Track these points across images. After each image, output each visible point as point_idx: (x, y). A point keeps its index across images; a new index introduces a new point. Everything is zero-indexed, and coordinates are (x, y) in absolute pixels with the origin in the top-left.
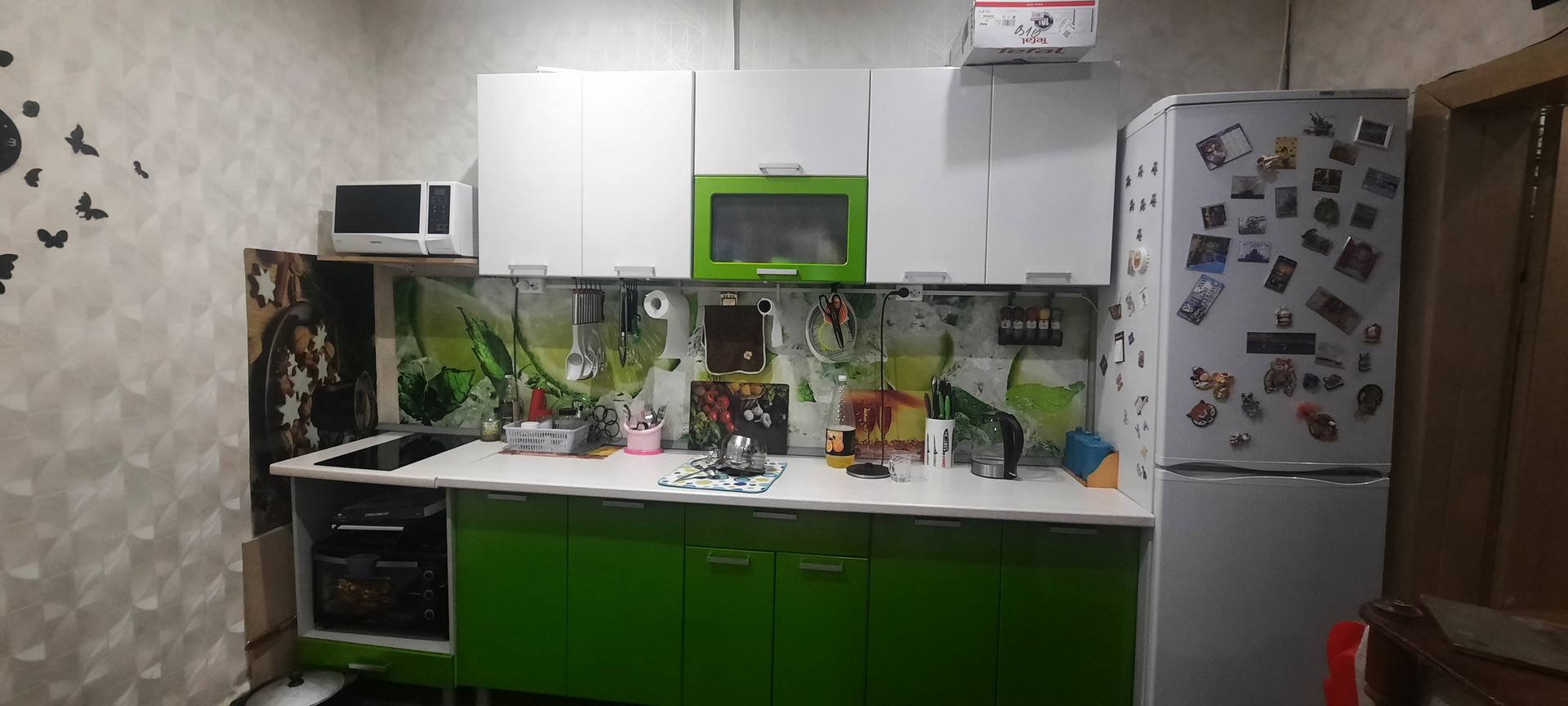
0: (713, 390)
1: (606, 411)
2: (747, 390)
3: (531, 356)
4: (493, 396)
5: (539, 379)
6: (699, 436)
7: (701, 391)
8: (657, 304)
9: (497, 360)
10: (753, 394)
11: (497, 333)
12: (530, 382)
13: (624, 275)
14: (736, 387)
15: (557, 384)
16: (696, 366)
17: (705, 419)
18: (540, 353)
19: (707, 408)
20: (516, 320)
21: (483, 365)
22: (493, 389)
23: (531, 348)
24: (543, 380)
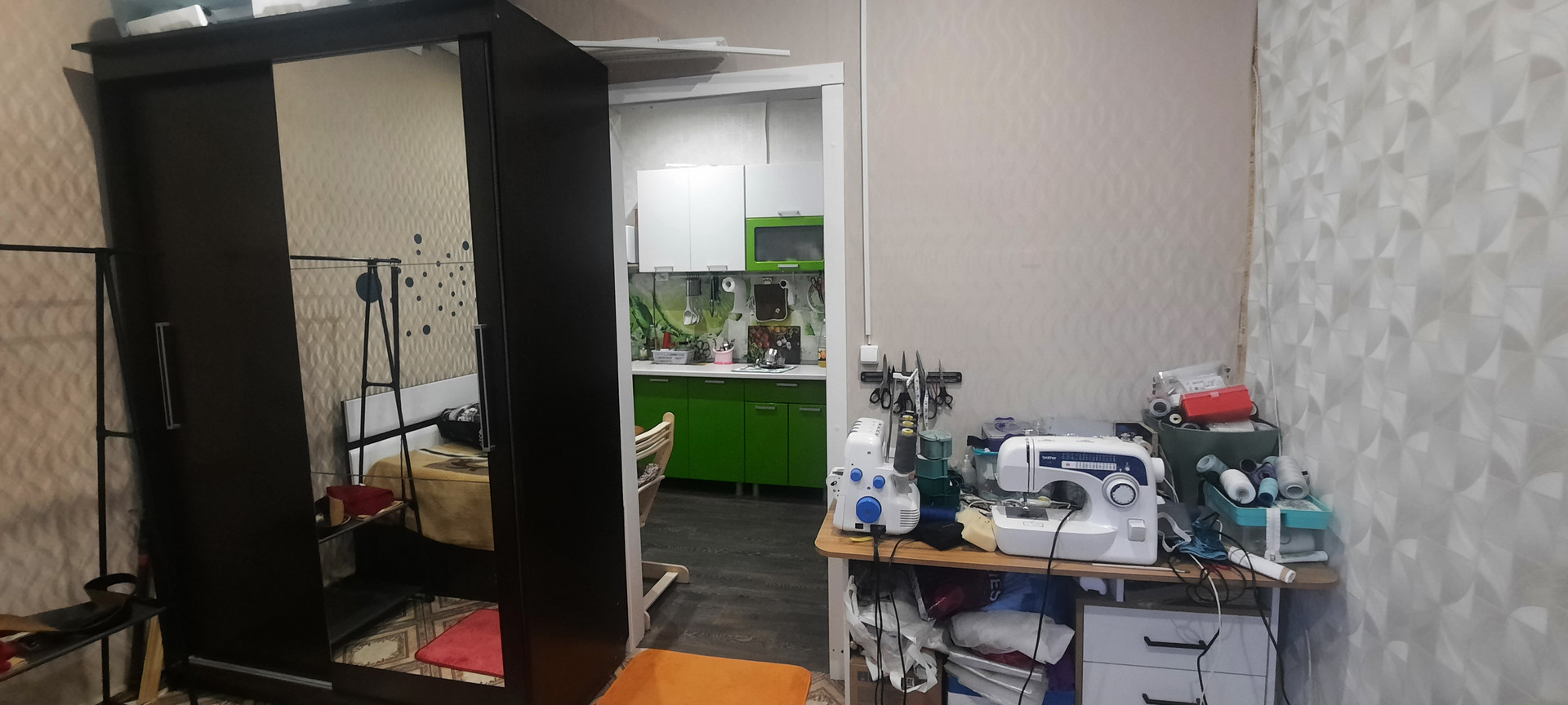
0: (760, 331)
1: (703, 343)
2: (778, 330)
3: (663, 315)
4: (643, 337)
5: (667, 328)
6: (753, 356)
7: (754, 331)
8: (729, 284)
9: (645, 318)
10: (781, 331)
11: (644, 303)
12: (662, 329)
13: (712, 270)
14: (772, 328)
15: (677, 330)
16: (751, 318)
17: (756, 346)
18: (667, 313)
19: (756, 340)
20: (654, 296)
21: (637, 320)
22: (643, 334)
23: (662, 311)
24: (669, 328)
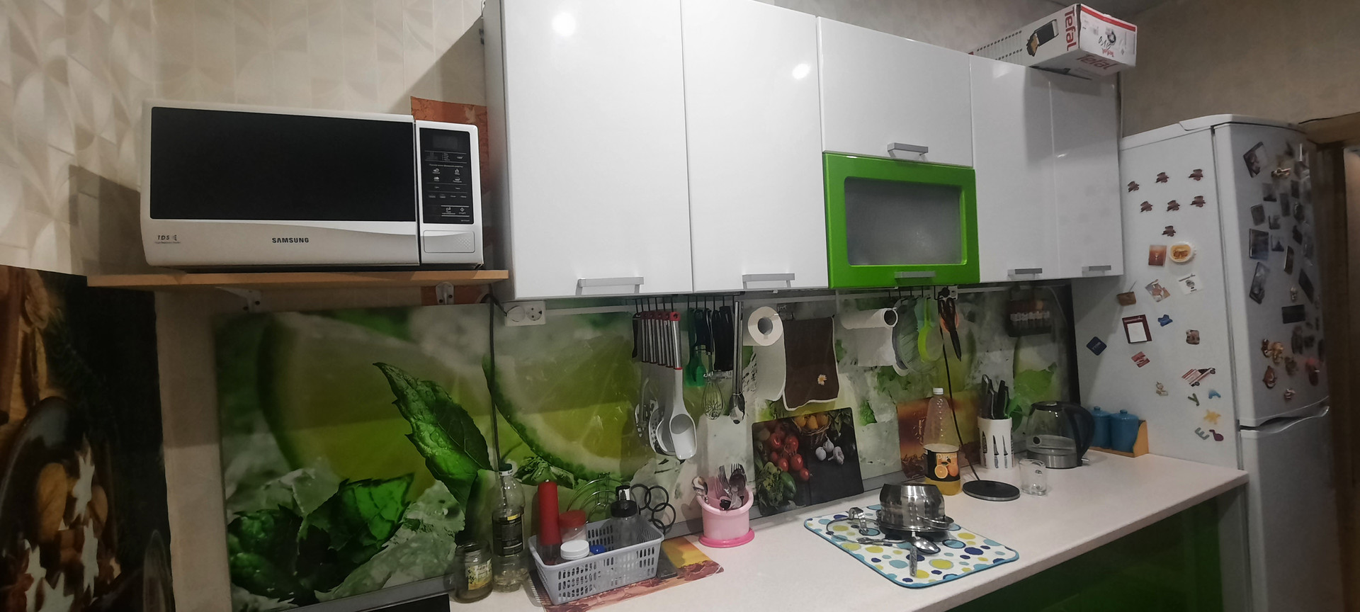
0: (779, 433)
1: (648, 491)
2: (813, 424)
3: (521, 430)
4: (453, 513)
5: (536, 464)
6: (772, 495)
7: (766, 435)
8: (764, 326)
9: (458, 447)
10: (820, 426)
11: (456, 399)
14: (802, 421)
15: (567, 467)
17: (774, 470)
19: (774, 455)
20: (491, 374)
21: (431, 462)
22: (452, 501)
23: (520, 417)
24: (543, 464)
